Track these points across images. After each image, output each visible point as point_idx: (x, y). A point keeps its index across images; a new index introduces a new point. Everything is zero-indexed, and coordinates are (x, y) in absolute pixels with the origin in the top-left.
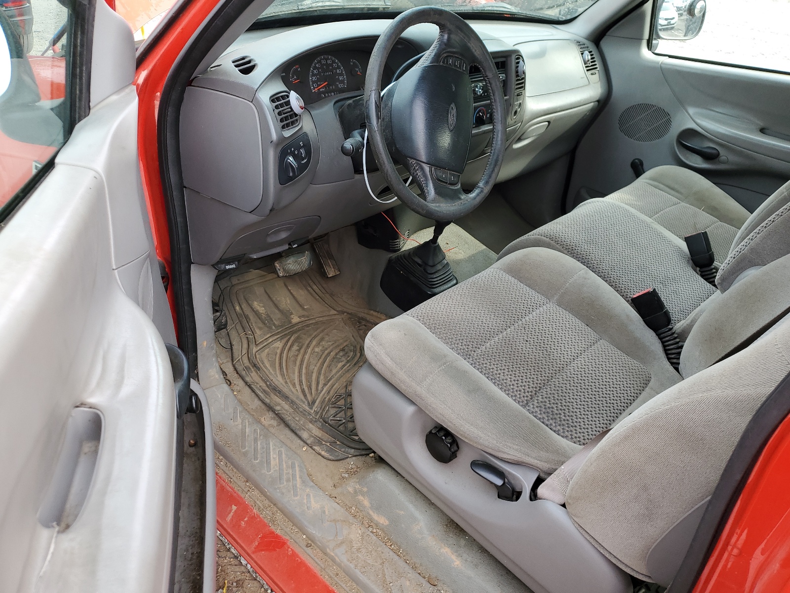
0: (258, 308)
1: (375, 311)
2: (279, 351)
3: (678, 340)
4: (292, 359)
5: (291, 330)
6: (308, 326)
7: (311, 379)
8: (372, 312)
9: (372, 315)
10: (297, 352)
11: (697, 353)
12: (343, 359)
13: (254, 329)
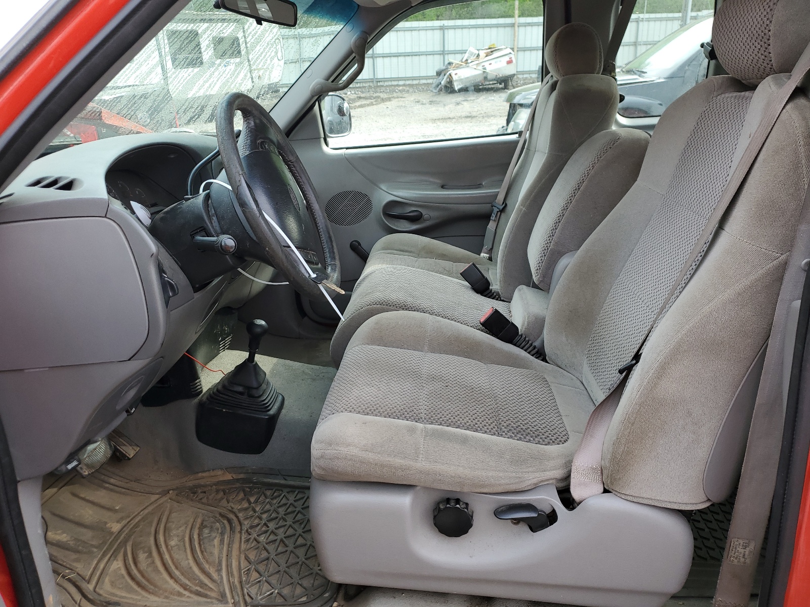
0: (58, 537)
1: (204, 471)
2: (123, 572)
3: (530, 342)
4: (150, 569)
5: (119, 541)
6: (136, 526)
7: (195, 574)
8: (200, 475)
9: (203, 478)
10: (150, 560)
11: (564, 339)
12: (214, 535)
13: (70, 565)
